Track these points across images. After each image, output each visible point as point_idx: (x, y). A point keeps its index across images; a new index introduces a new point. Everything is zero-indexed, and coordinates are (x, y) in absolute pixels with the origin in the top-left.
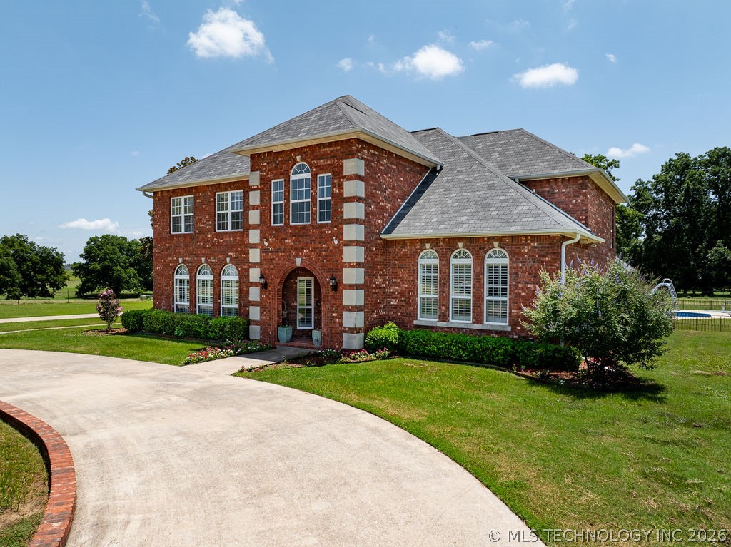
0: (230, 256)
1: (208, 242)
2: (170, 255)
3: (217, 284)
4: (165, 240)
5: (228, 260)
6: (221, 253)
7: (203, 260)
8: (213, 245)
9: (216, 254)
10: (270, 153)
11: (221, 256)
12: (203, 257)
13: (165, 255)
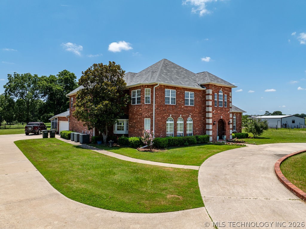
0: (190, 115)
1: (182, 109)
2: (165, 113)
3: (185, 125)
4: (163, 106)
5: (190, 116)
6: (187, 113)
7: (181, 115)
8: (184, 110)
9: (186, 113)
10: (215, 85)
11: (187, 114)
12: (181, 114)
13: (163, 113)
